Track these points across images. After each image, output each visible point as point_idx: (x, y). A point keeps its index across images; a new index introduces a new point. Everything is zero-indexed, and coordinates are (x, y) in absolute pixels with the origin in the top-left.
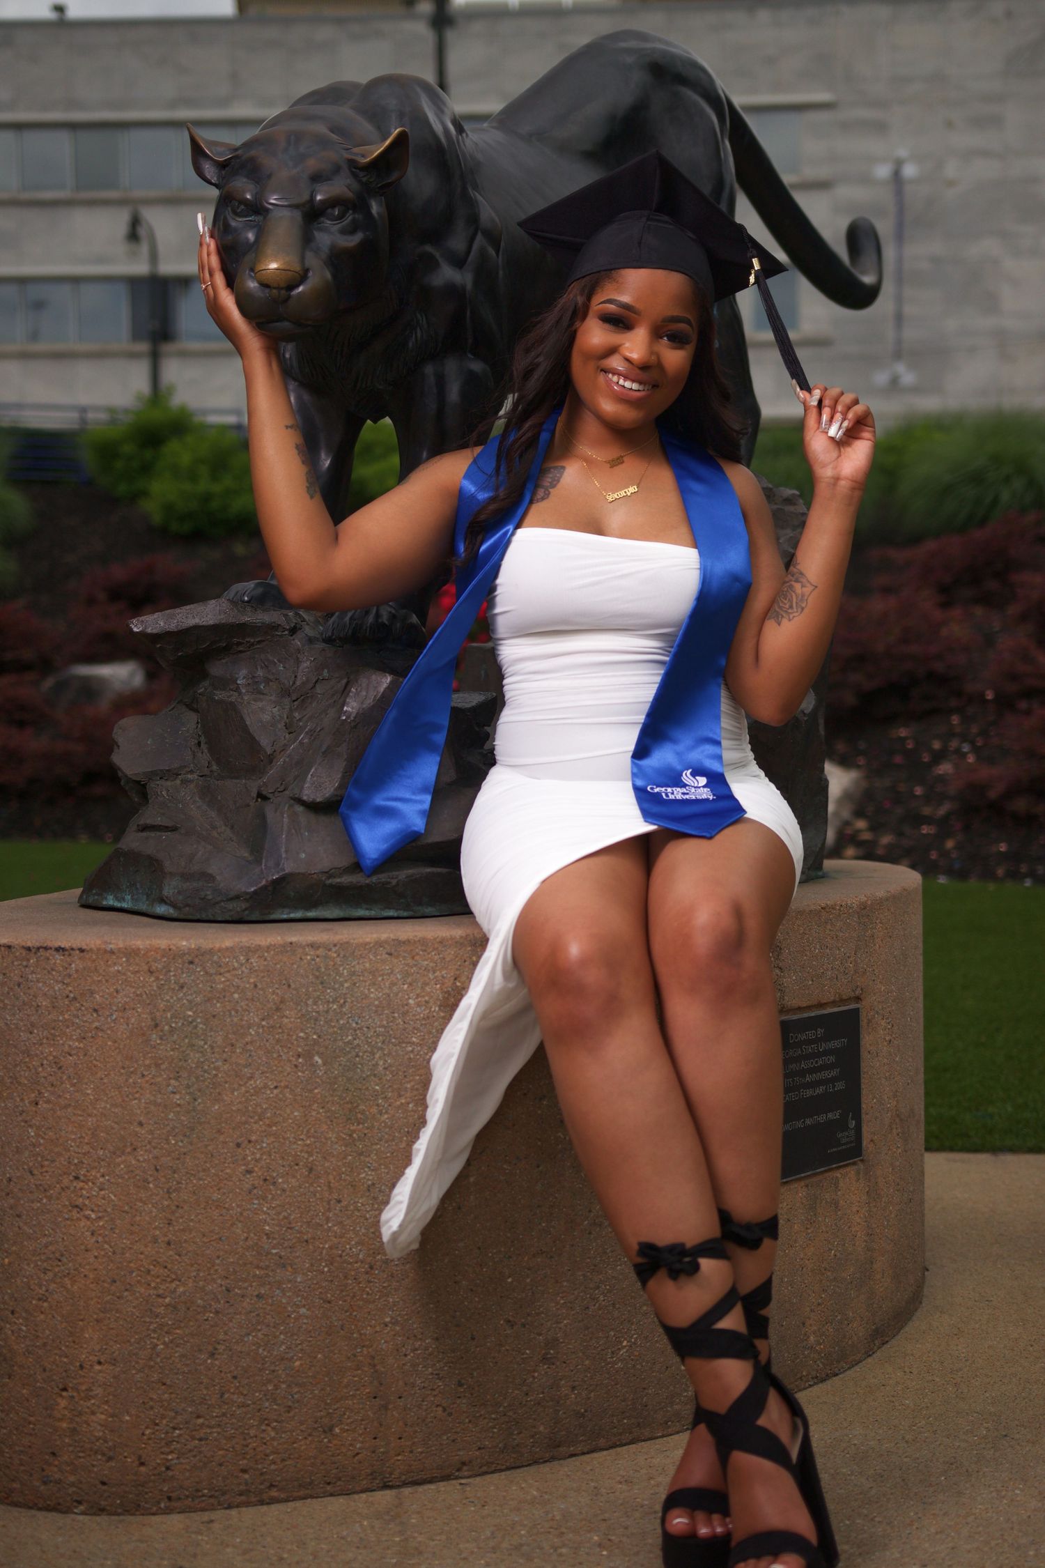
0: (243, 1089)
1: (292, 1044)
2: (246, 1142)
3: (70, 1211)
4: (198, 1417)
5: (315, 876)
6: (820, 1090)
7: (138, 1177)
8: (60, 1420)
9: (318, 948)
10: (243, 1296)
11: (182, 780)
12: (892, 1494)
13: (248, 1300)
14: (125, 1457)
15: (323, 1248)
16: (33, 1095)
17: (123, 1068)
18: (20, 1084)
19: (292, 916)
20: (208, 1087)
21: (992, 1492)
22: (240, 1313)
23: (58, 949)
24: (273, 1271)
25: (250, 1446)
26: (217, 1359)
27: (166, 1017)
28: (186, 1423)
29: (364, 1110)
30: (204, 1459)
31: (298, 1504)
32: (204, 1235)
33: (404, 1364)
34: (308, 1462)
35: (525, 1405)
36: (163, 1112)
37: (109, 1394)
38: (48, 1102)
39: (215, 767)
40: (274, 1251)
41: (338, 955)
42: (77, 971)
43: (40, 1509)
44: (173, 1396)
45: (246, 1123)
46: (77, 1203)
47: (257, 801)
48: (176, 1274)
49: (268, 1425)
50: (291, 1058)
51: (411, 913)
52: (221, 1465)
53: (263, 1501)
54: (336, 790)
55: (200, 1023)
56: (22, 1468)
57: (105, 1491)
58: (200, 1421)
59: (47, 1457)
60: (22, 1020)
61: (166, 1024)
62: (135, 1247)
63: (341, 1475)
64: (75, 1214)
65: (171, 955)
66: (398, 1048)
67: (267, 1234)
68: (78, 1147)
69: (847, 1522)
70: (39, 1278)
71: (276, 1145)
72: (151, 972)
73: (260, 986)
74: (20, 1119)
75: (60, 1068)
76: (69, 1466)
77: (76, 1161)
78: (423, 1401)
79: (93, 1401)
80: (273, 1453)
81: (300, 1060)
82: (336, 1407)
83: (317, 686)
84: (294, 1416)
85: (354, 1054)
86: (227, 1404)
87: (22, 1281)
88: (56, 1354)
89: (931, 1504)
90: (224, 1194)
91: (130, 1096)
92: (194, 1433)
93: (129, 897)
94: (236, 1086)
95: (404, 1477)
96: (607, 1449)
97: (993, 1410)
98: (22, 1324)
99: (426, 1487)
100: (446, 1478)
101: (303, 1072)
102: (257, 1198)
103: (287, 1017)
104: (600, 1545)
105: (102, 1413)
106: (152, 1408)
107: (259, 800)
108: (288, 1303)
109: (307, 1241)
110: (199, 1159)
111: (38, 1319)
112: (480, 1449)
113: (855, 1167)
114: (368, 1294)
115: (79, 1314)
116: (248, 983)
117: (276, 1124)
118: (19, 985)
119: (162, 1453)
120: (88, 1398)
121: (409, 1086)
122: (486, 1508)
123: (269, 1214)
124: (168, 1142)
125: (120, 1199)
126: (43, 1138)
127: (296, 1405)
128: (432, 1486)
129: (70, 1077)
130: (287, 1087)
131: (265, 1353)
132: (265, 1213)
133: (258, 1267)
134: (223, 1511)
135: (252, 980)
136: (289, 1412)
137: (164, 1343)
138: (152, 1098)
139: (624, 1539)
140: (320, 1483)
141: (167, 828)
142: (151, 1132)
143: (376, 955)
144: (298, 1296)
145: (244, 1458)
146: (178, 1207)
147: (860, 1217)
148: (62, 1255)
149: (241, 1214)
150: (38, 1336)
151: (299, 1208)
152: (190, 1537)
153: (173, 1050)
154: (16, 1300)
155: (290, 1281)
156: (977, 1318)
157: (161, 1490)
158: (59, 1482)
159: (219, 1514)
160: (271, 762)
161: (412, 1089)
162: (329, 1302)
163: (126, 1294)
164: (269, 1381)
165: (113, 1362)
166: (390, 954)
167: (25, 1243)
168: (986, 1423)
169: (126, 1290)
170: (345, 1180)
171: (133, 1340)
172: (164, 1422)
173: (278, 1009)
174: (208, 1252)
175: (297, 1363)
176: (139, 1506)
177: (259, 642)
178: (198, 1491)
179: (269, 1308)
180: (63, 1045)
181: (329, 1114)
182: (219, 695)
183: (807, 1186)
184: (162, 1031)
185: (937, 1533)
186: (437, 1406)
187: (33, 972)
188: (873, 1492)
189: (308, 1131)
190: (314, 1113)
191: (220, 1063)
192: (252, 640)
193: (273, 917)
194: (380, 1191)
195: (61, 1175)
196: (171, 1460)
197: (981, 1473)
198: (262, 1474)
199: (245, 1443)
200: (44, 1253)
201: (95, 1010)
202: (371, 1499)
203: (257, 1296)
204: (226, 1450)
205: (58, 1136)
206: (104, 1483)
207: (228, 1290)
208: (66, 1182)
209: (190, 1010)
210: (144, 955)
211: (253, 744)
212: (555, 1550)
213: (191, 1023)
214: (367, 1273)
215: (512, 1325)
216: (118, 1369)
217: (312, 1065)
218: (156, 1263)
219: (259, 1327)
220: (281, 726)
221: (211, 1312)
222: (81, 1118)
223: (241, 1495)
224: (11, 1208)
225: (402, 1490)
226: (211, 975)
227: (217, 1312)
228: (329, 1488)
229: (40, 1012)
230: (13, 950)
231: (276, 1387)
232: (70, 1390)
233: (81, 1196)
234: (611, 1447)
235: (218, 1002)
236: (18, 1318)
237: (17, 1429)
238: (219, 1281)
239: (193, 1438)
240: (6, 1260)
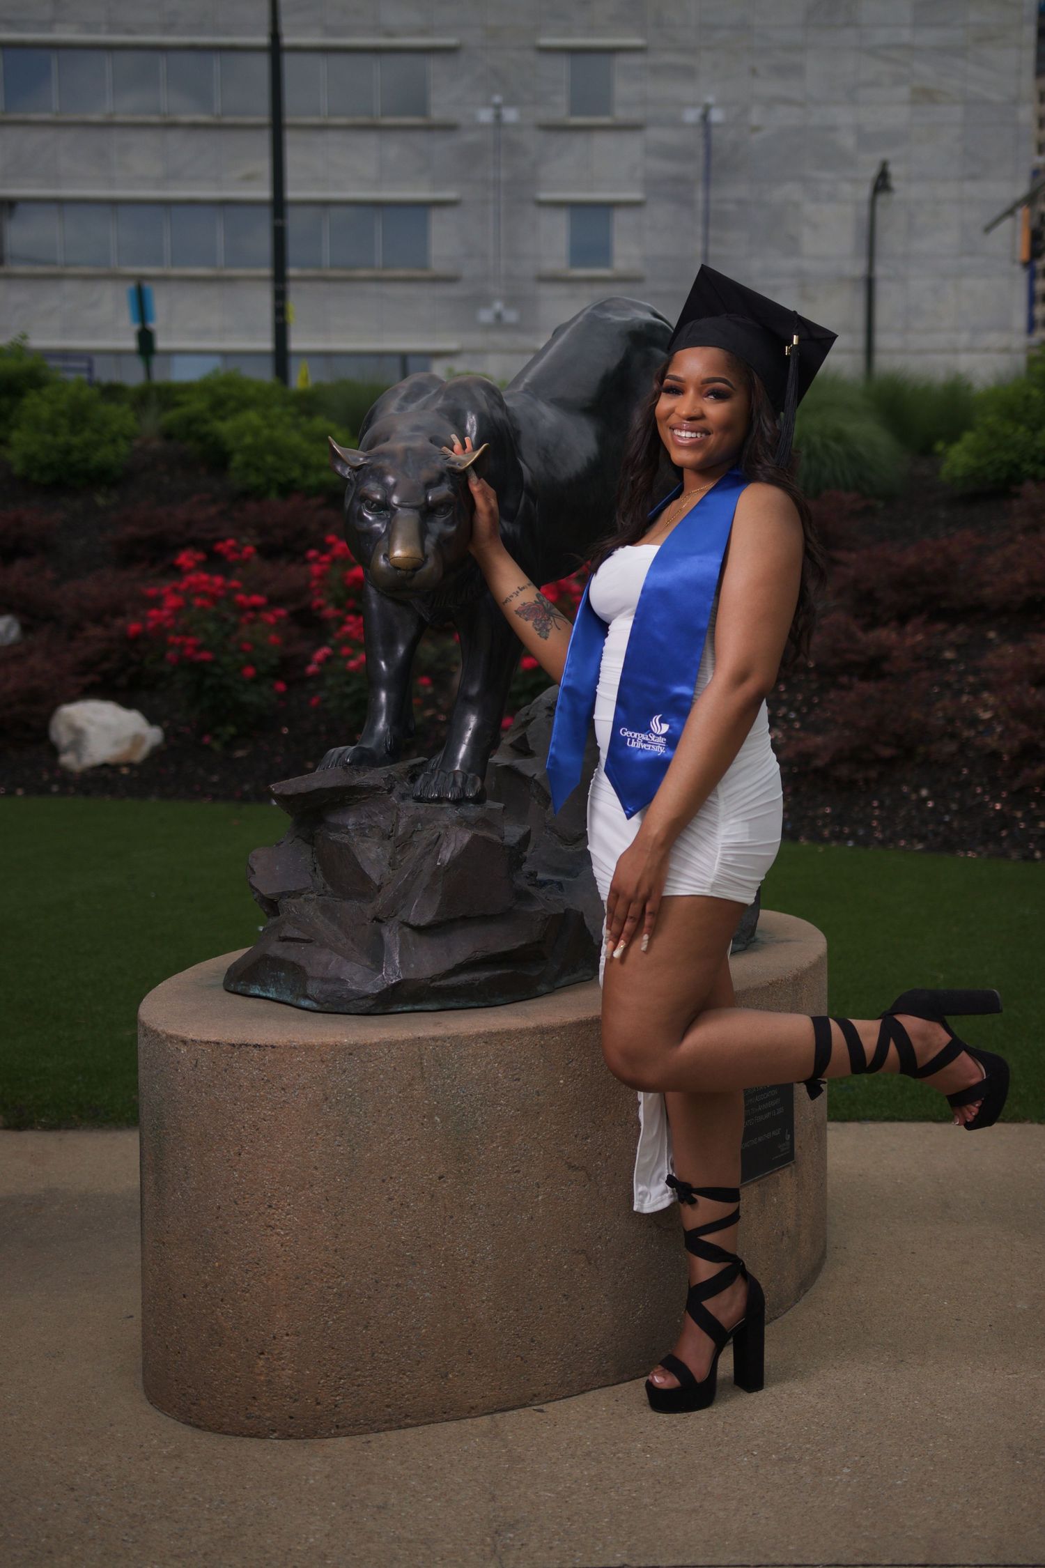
0: (387, 1142)
1: (420, 1108)
2: (389, 1178)
3: (265, 1229)
4: (357, 1370)
5: (423, 981)
6: (767, 1116)
7: (314, 1205)
8: (260, 1374)
9: (437, 1041)
10: (387, 1286)
11: (305, 899)
12: (832, 1407)
13: (390, 1288)
14: (307, 1399)
15: (441, 1250)
16: (237, 1148)
17: (304, 1129)
18: (226, 1140)
19: (405, 1009)
20: (362, 1141)
21: (899, 1403)
22: (385, 1298)
23: (256, 1046)
24: (407, 1267)
25: (392, 1389)
26: (369, 1330)
27: (334, 1093)
28: (349, 1375)
29: (468, 1153)
30: (361, 1399)
31: (426, 1427)
32: (360, 1245)
33: (495, 1329)
34: (431, 1399)
35: (576, 1353)
36: (331, 1159)
37: (294, 1356)
38: (249, 1153)
39: (329, 889)
40: (408, 1254)
41: (451, 1045)
42: (270, 1061)
43: (244, 1436)
44: (340, 1356)
45: (389, 1165)
46: (270, 1224)
47: (372, 922)
48: (341, 1272)
49: (404, 1374)
50: (419, 1119)
51: (487, 1003)
52: (372, 1403)
53: (401, 1426)
54: (434, 916)
55: (357, 1096)
56: (231, 1408)
57: (292, 1423)
58: (358, 1373)
59: (250, 1400)
60: (228, 1096)
61: (334, 1098)
62: (312, 1254)
63: (453, 1407)
64: (269, 1231)
65: (337, 1049)
66: (491, 1108)
67: (403, 1242)
68: (271, 1185)
69: (806, 1428)
70: (242, 1276)
71: (409, 1179)
72: (323, 1062)
73: (398, 1069)
74: (227, 1165)
75: (258, 1129)
76: (266, 1406)
77: (269, 1195)
78: (508, 1353)
79: (283, 1361)
80: (407, 1393)
81: (425, 1120)
82: (449, 1360)
83: (414, 836)
84: (422, 1367)
85: (462, 1113)
86: (376, 1360)
87: (229, 1279)
88: (255, 1329)
89: (860, 1413)
90: (374, 1215)
91: (309, 1149)
92: (354, 1381)
93: (274, 989)
94: (382, 1139)
95: (495, 1407)
96: (629, 1381)
97: (890, 1341)
98: (229, 1308)
99: (511, 1412)
100: (524, 1406)
101: (427, 1128)
102: (396, 1217)
103: (416, 1090)
104: (643, 1451)
105: (289, 1369)
106: (325, 1365)
107: (375, 921)
108: (417, 1290)
109: (430, 1246)
110: (356, 1191)
111: (242, 1305)
112: (545, 1385)
113: (789, 1168)
114: (471, 1281)
115: (272, 1301)
116: (390, 1067)
117: (408, 1165)
118: (226, 1071)
119: (332, 1396)
120: (280, 1359)
121: (498, 1134)
122: (558, 1426)
123: (404, 1228)
124: (335, 1181)
125: (301, 1221)
126: (245, 1178)
127: (423, 1360)
128: (515, 1412)
129: (264, 1136)
130: (416, 1139)
131: (402, 1325)
132: (402, 1228)
133: (397, 1265)
134: (374, 1434)
135: (392, 1065)
136: (418, 1365)
137: (333, 1320)
138: (324, 1150)
139: (658, 1446)
140: (439, 1413)
141: (304, 941)
142: (324, 1174)
143: (476, 1043)
144: (424, 1284)
145: (388, 1397)
146: (342, 1225)
147: (792, 1204)
148: (260, 1260)
149: (386, 1229)
150: (242, 1317)
151: (425, 1223)
152: (359, 1453)
153: (338, 1116)
154: (224, 1292)
155: (418, 1274)
156: (869, 1268)
157: (332, 1421)
158: (259, 1417)
159: (372, 1437)
160: (379, 891)
161: (501, 1137)
162: (445, 1288)
163: (306, 1286)
164: (405, 1344)
165: (297, 1334)
166: (486, 1043)
167: (232, 1252)
168: (888, 1351)
169: (306, 1284)
170: (455, 1202)
171: (311, 1318)
172: (333, 1374)
173: (410, 1085)
174: (363, 1256)
175: (424, 1331)
176: (316, 1432)
177: (364, 798)
178: (356, 1421)
179: (404, 1293)
180: (259, 1113)
181: (444, 1157)
182: (334, 836)
183: (759, 1186)
184: (330, 1103)
185: (867, 1434)
186: (517, 1356)
187: (236, 1062)
188: (819, 1405)
189: (430, 1170)
190: (434, 1157)
191: (371, 1124)
192: (359, 797)
193: (391, 1010)
194: (479, 1209)
195: (258, 1205)
196: (339, 1400)
197: (890, 1389)
198: (400, 1408)
199: (388, 1387)
200: (246, 1259)
201: (283, 1089)
202: (475, 1423)
203: (396, 1285)
204: (376, 1392)
205: (256, 1177)
206: (291, 1418)
207: (376, 1282)
208: (262, 1209)
209: (350, 1087)
210: (318, 1049)
211: (365, 878)
212: (614, 1455)
213: (351, 1096)
214: (470, 1266)
215: (567, 1298)
216: (301, 1339)
217: (433, 1123)
218: (327, 1265)
219: (398, 1307)
220: (385, 863)
221: (365, 1297)
222: (273, 1165)
223: (386, 1423)
224: (220, 1227)
225: (494, 1415)
226: (364, 1063)
227: (369, 1298)
228: (445, 1416)
229: (242, 1090)
230: (221, 1046)
231: (409, 1348)
232: (266, 1354)
233: (273, 1219)
234: (631, 1380)
235: (369, 1081)
236: (226, 1304)
237: (226, 1381)
238: (370, 1276)
239: (353, 1385)
240: (217, 1264)
